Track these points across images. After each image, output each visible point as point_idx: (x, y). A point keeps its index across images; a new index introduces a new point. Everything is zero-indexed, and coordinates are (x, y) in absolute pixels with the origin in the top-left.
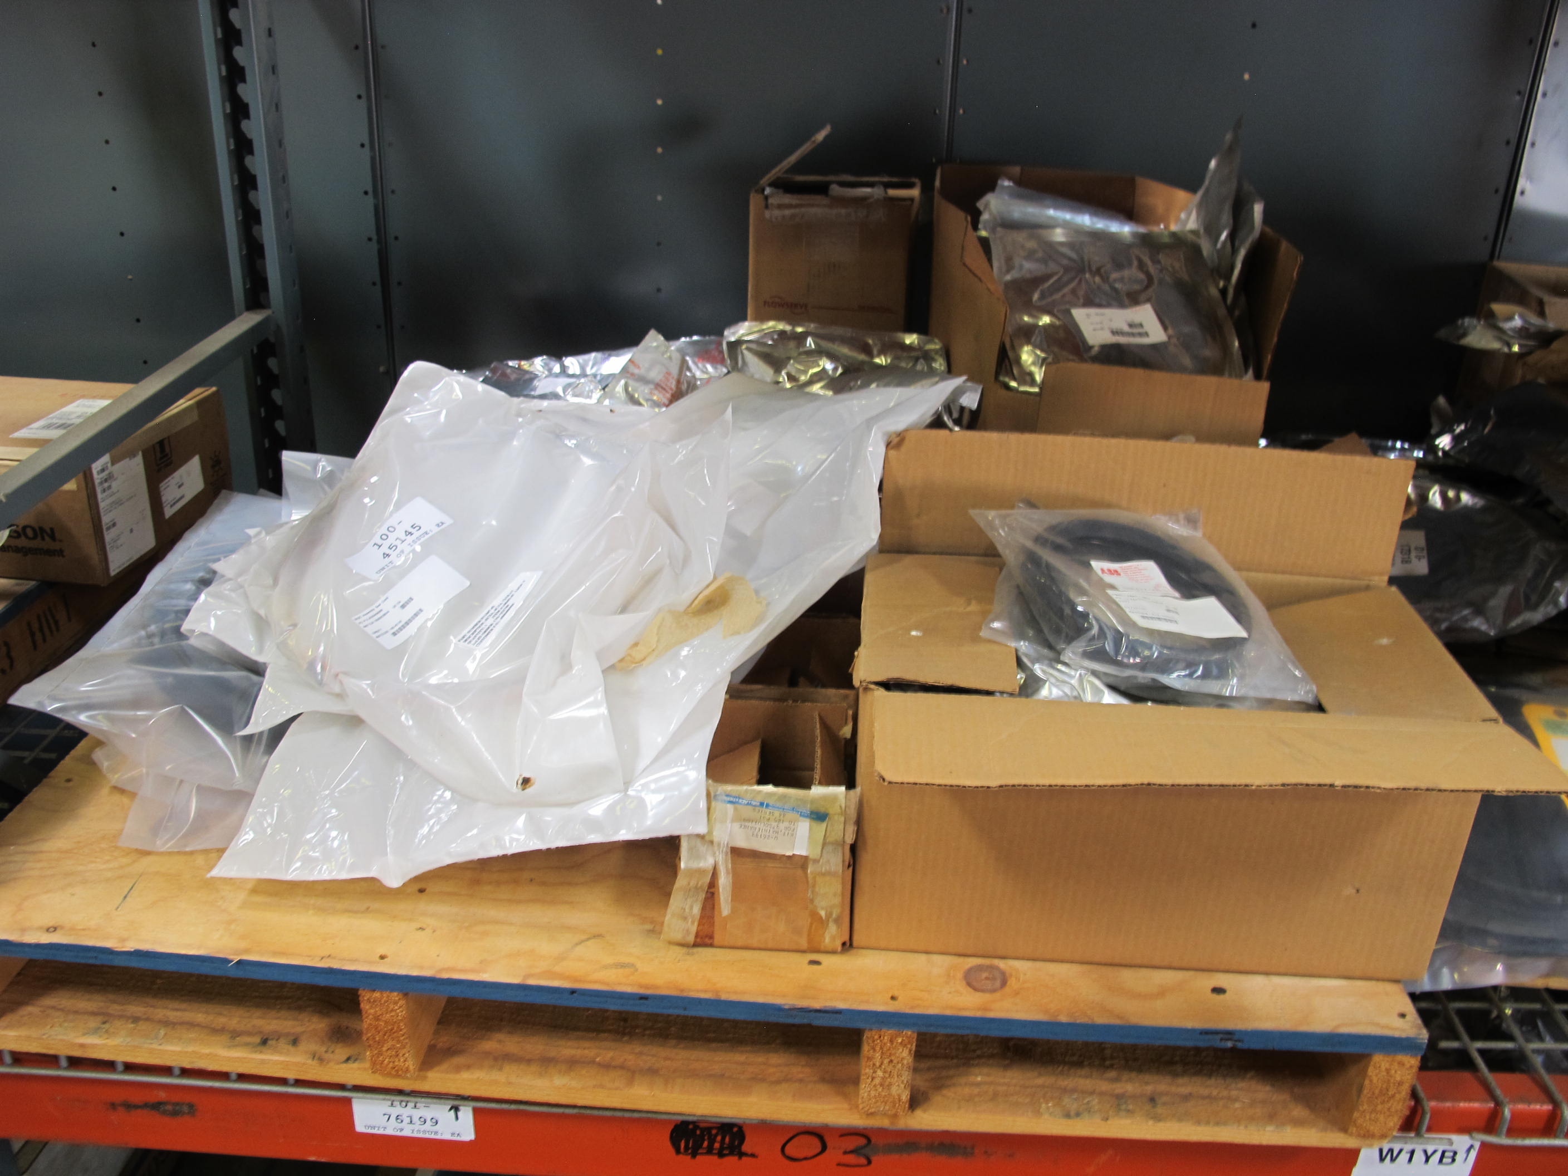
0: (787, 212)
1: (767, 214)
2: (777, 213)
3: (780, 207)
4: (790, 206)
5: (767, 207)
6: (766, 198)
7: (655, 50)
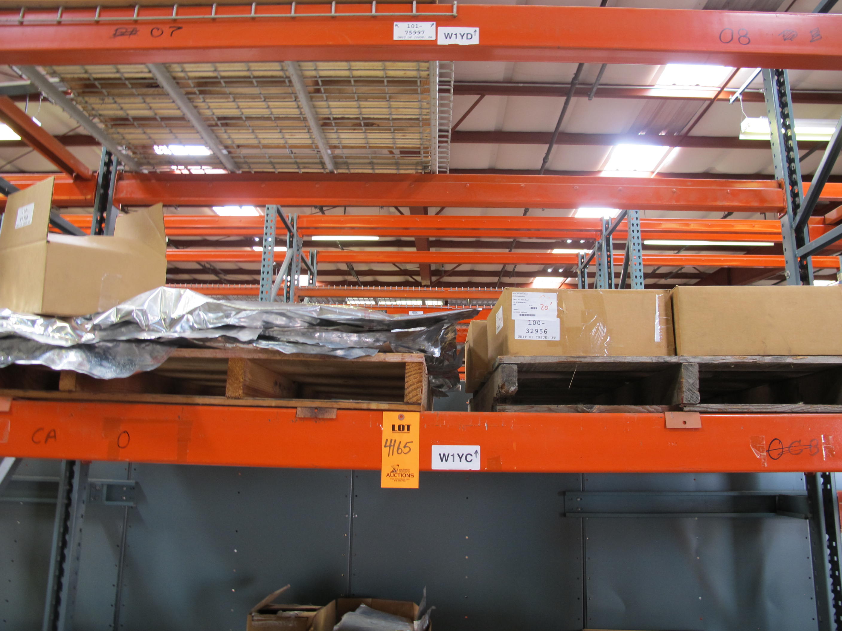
0: (260, 623)
1: (253, 623)
2: (256, 623)
3: (258, 620)
4: (261, 620)
5: (253, 620)
6: (253, 617)
7: (234, 550)
